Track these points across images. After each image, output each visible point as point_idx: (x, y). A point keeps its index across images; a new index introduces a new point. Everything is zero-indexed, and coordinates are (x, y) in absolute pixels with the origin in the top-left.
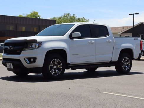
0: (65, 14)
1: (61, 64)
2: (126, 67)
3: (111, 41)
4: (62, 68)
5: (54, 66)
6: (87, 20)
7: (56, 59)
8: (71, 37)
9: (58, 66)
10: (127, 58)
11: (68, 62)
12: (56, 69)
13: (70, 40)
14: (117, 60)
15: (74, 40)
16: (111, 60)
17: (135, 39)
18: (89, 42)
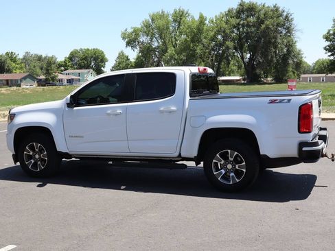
1: (46, 153)
2: (232, 175)
4: (46, 159)
5: (34, 155)
7: (34, 144)
9: (41, 155)
10: (233, 154)
12: (39, 161)
13: (67, 109)
15: (75, 108)
16: (180, 154)
18: (109, 112)
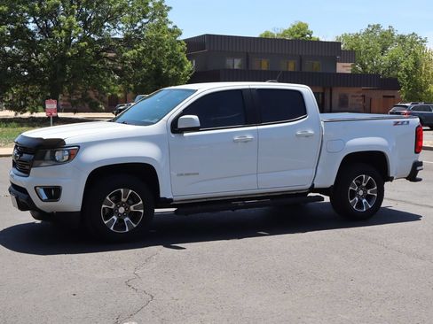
0: (369, 26)
1: (141, 202)
2: (364, 201)
3: (310, 132)
4: (142, 211)
5: (117, 208)
6: (423, 39)
7: (122, 190)
8: (175, 128)
9: (132, 207)
10: (366, 178)
11: (162, 195)
12: (126, 216)
13: (173, 136)
14: (333, 184)
15: (185, 134)
16: (313, 185)
17: (396, 123)
18: (236, 138)
